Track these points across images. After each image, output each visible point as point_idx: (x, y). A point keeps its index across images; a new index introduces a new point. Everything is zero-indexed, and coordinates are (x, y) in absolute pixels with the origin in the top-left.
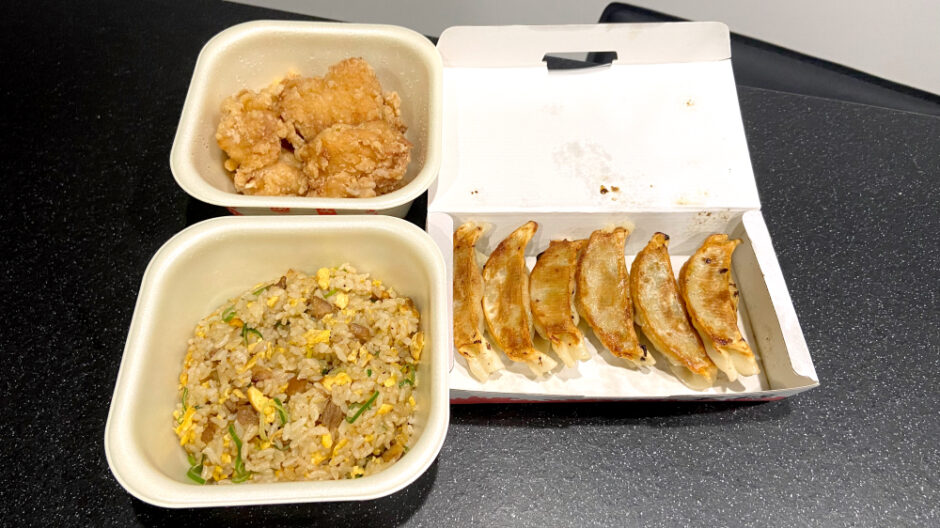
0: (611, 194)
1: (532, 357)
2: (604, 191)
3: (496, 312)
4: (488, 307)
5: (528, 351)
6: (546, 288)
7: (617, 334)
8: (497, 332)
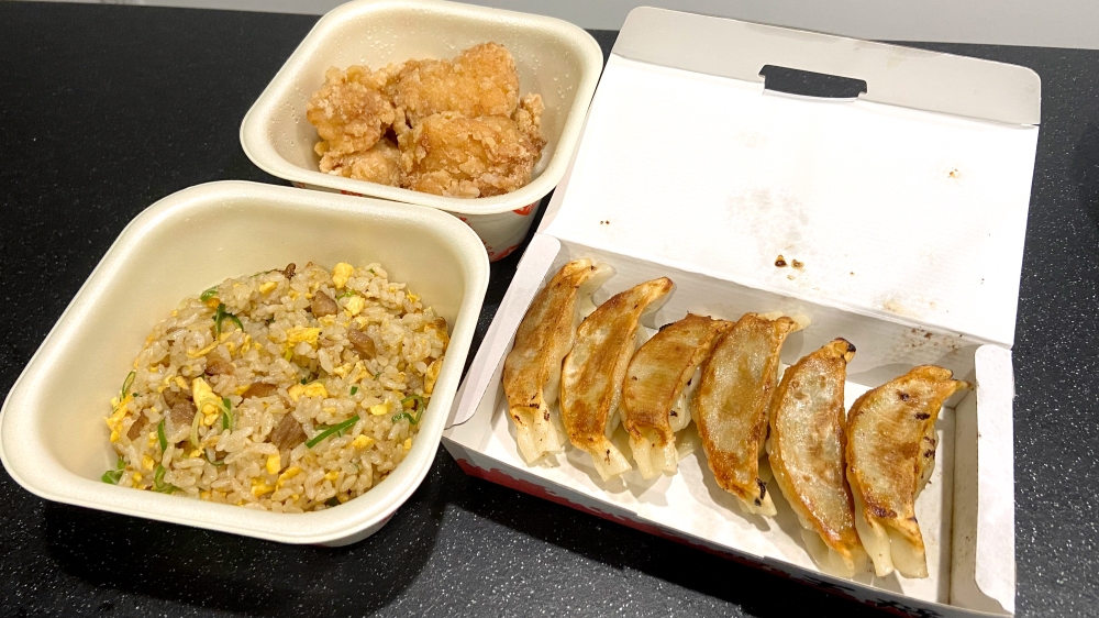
0: (789, 269)
1: (597, 446)
2: (781, 263)
3: (577, 378)
4: (569, 369)
5: (595, 439)
6: (655, 367)
7: (732, 457)
8: (567, 404)
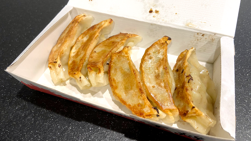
0: (154, 14)
4: (74, 50)
5: (76, 73)
8: (70, 62)
